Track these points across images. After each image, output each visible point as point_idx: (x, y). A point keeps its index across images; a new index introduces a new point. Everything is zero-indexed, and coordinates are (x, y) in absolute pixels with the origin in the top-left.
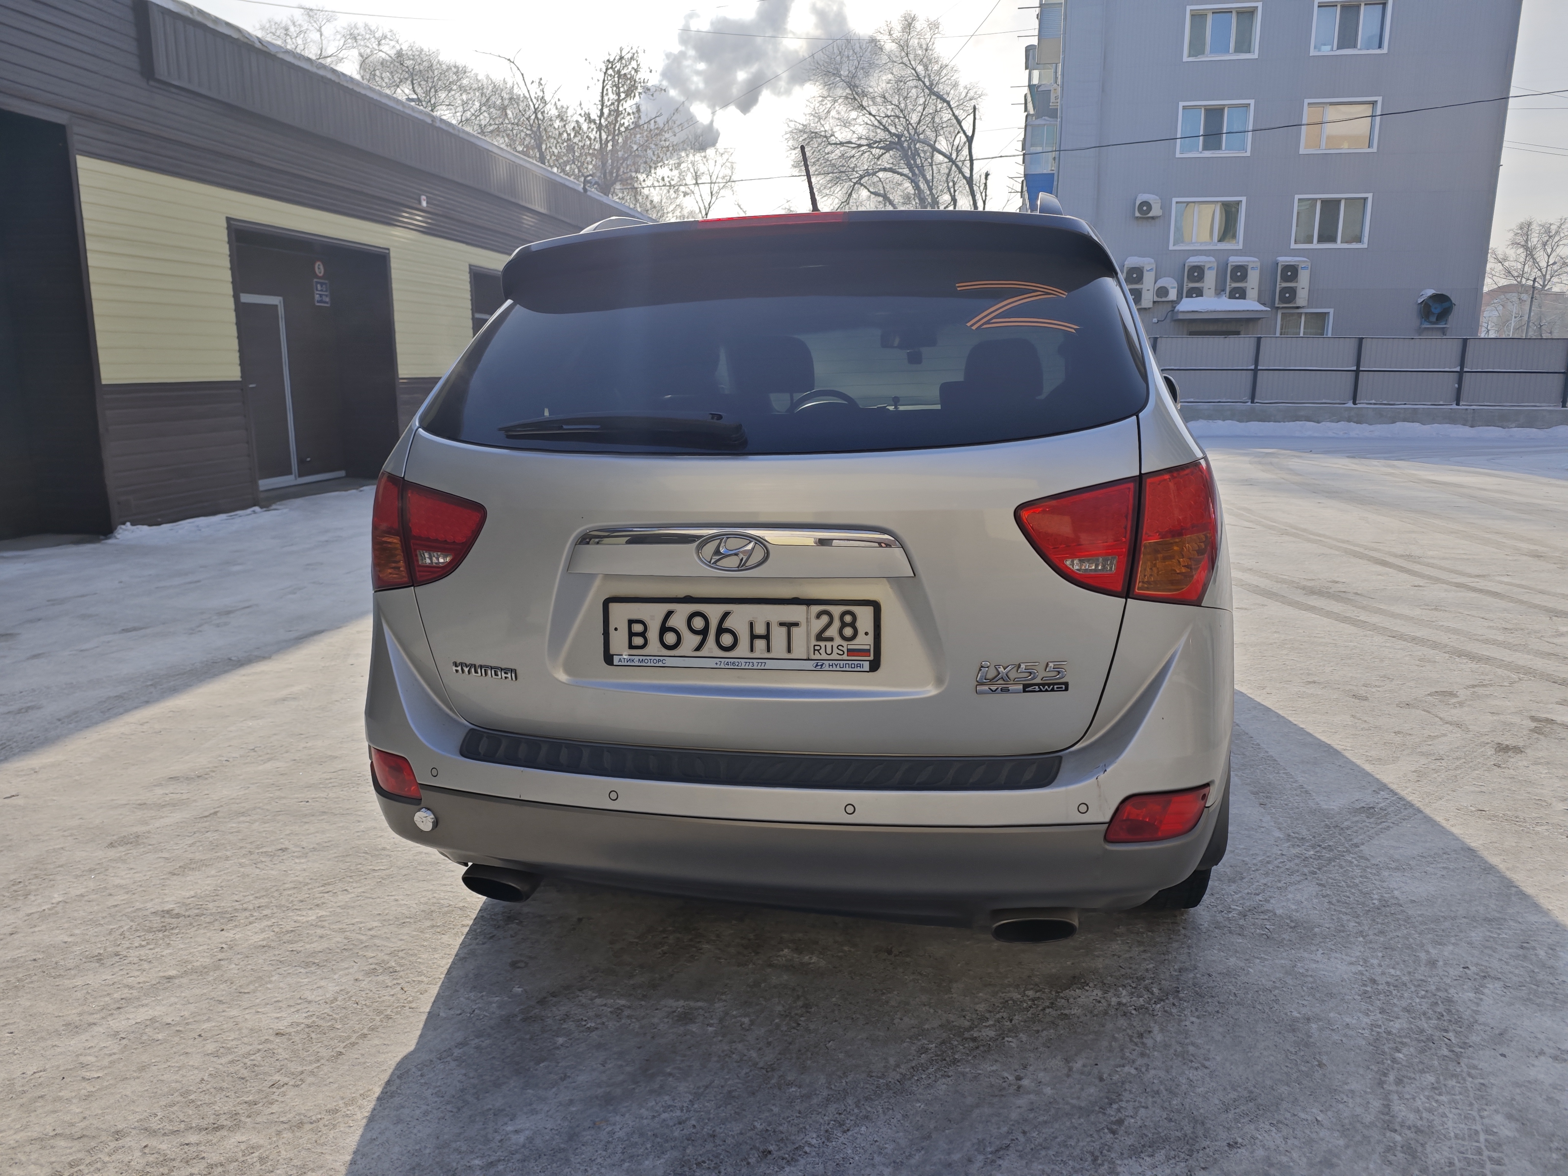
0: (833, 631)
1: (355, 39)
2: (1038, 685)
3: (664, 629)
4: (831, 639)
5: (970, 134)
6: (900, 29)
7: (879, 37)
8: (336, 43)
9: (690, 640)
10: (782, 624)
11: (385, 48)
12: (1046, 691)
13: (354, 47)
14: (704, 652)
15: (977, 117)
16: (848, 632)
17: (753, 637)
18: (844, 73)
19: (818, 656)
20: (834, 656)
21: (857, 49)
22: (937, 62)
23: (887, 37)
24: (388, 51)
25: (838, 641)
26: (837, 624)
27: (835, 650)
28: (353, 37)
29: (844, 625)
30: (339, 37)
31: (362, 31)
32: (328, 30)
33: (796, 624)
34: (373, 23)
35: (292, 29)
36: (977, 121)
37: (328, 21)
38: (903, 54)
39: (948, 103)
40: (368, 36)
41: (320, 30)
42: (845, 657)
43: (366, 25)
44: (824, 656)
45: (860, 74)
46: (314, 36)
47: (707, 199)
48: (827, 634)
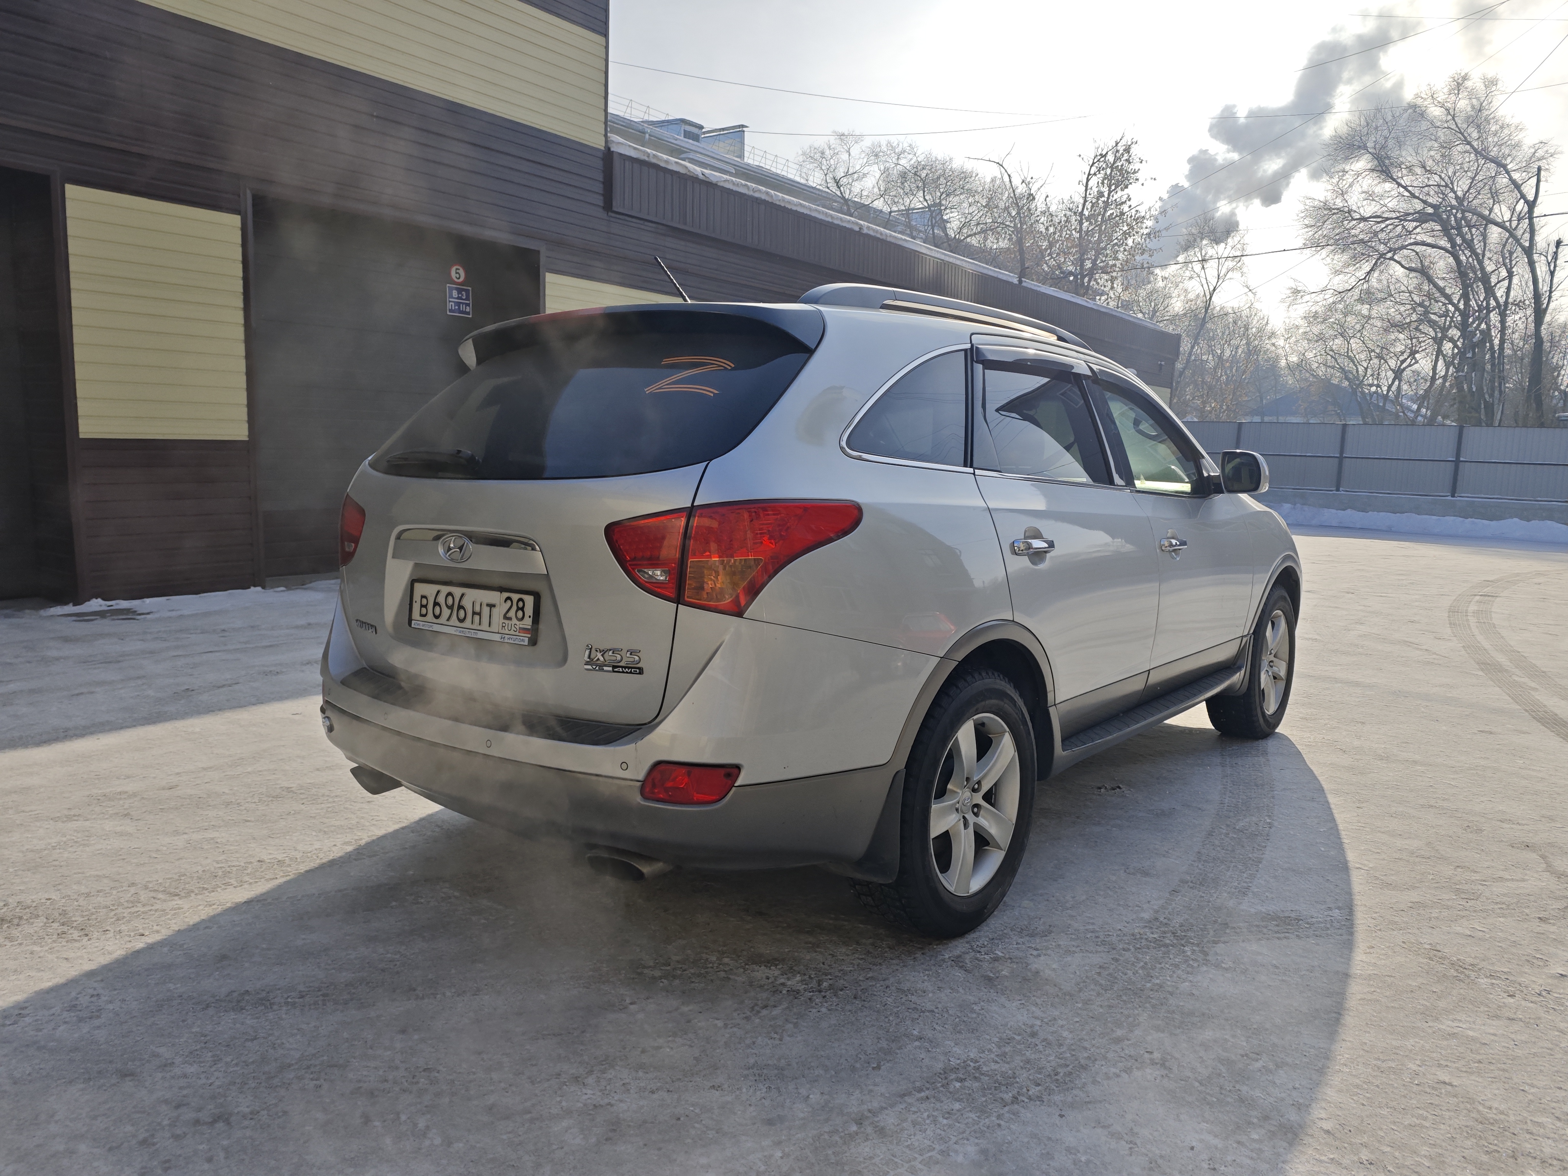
0: (512, 614)
1: (876, 155)
2: (622, 667)
3: (436, 604)
4: (510, 619)
5: (1531, 197)
6: (1446, 90)
7: (1419, 102)
8: (860, 161)
9: (446, 612)
10: (488, 605)
11: (902, 162)
12: (627, 672)
13: (874, 163)
14: (451, 623)
15: (1542, 179)
16: (520, 614)
17: (474, 613)
18: (1370, 145)
19: (503, 631)
20: (512, 632)
21: (1389, 117)
22: (1496, 122)
23: (1429, 101)
24: (905, 162)
25: (515, 621)
26: (514, 608)
27: (513, 628)
28: (875, 154)
29: (518, 609)
30: (863, 155)
31: (884, 148)
32: (855, 151)
33: (494, 606)
34: (894, 140)
35: (827, 152)
36: (1542, 184)
37: (856, 142)
38: (1450, 117)
39: (1504, 166)
40: (889, 152)
41: (849, 152)
42: (517, 633)
43: (889, 142)
44: (507, 632)
45: (1391, 143)
46: (845, 156)
47: (1213, 281)
48: (509, 615)
